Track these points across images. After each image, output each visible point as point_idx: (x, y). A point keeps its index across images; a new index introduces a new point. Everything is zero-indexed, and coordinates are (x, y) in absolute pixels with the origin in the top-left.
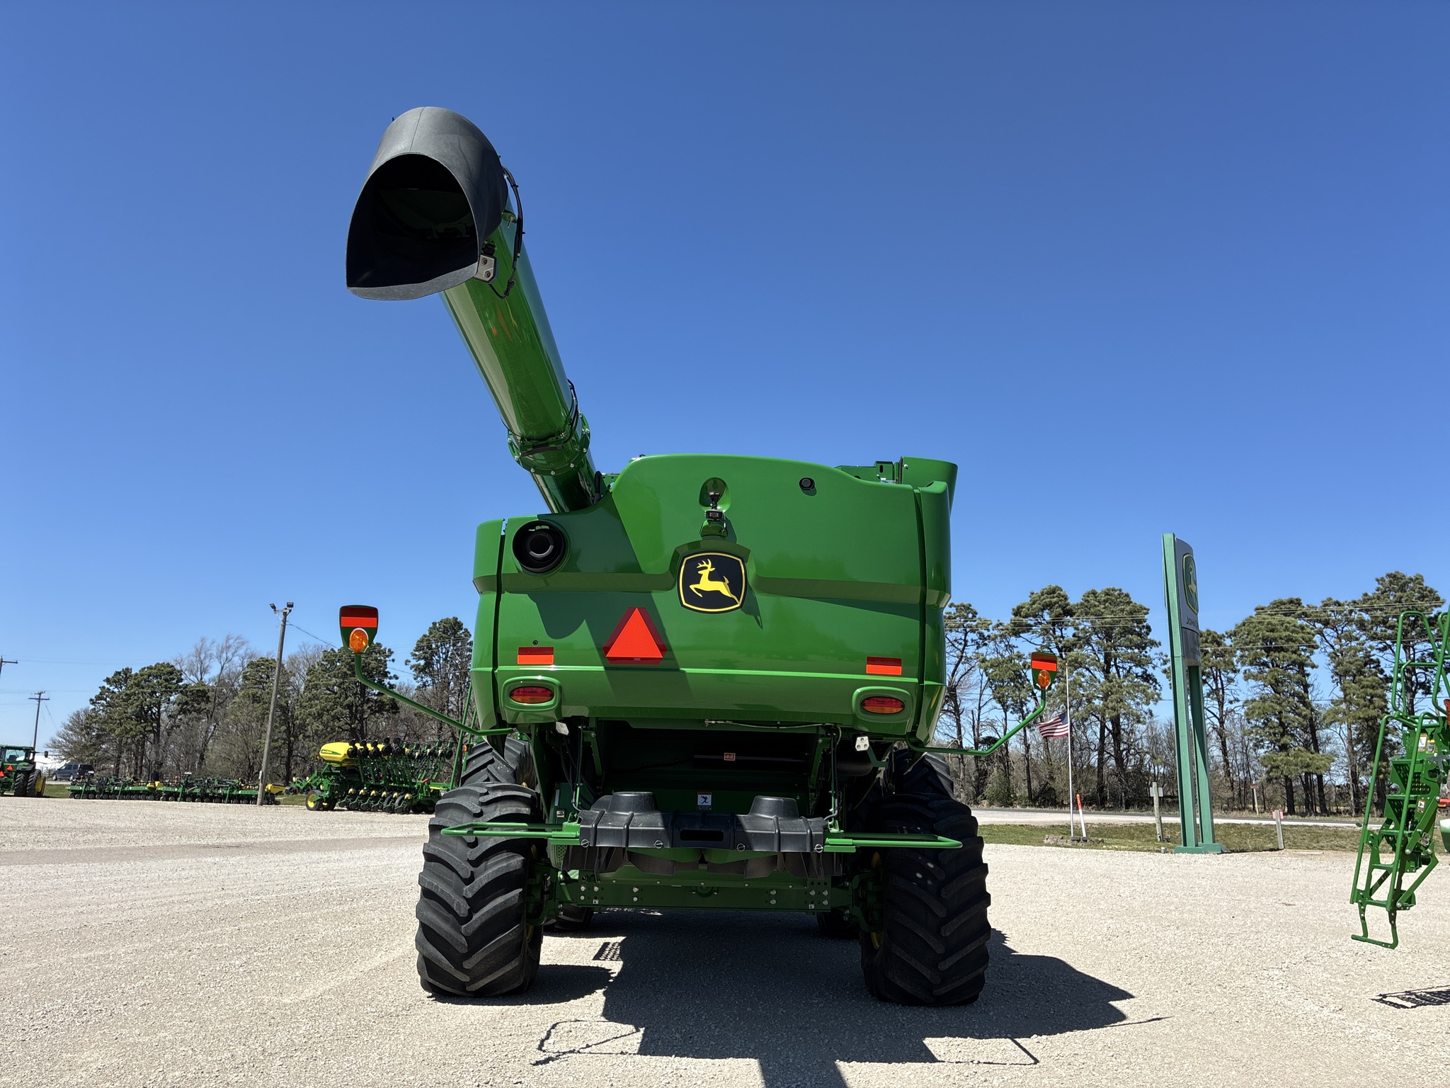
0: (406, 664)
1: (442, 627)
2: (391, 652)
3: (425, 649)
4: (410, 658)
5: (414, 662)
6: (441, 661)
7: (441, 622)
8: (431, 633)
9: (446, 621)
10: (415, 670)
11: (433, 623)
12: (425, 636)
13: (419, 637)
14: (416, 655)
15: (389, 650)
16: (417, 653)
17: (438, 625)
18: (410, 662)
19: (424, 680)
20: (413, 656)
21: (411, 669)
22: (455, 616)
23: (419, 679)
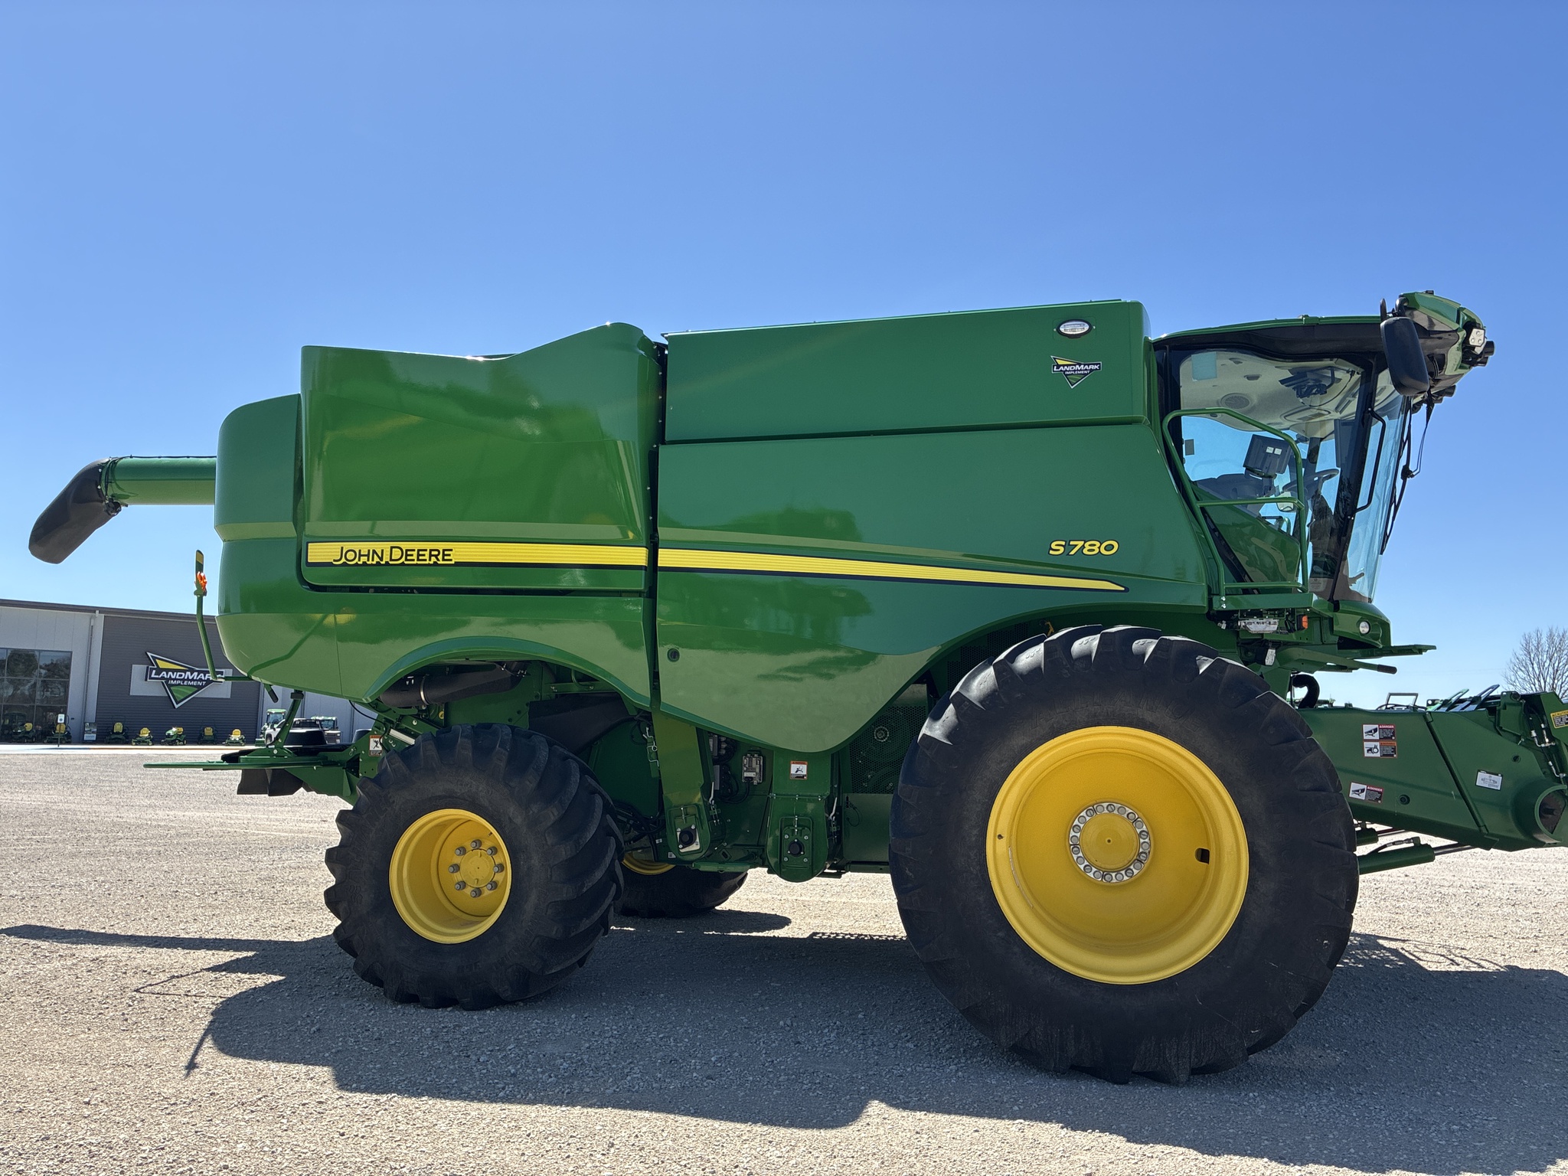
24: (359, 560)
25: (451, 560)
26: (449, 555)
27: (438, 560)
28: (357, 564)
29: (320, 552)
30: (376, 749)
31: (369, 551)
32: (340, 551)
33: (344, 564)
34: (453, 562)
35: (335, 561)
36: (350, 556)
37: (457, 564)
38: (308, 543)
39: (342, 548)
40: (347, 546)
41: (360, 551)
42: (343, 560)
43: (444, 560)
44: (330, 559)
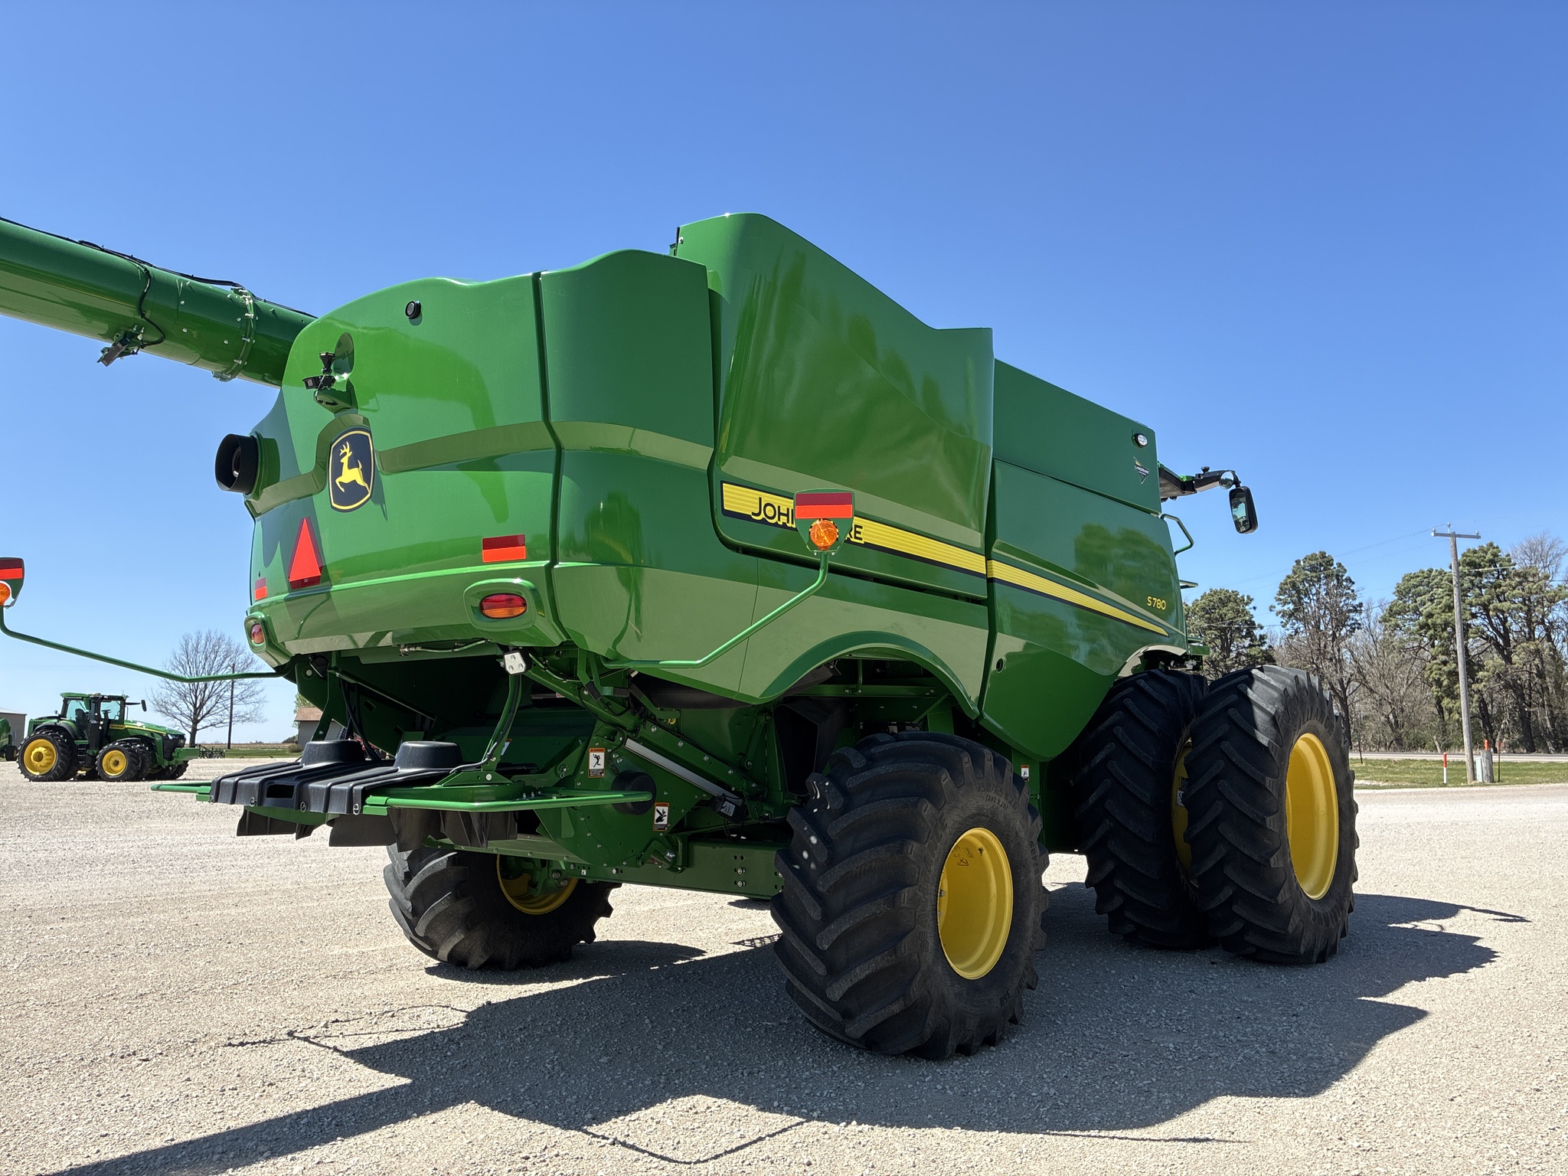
0: (1271, 610)
1: (1307, 565)
2: (1250, 600)
3: (1293, 590)
4: (1275, 603)
5: (1279, 608)
6: (1312, 604)
7: (1306, 558)
8: (1294, 572)
9: (1313, 557)
10: (1283, 616)
11: (1296, 561)
12: (1289, 577)
13: (1282, 579)
14: (1280, 600)
15: (1248, 597)
16: (1282, 597)
17: (1302, 563)
18: (1274, 607)
19: (1295, 627)
20: (1277, 600)
21: (1277, 615)
22: (1322, 551)
23: (1288, 626)
24: (779, 520)
25: (861, 539)
26: (859, 533)
27: (851, 537)
28: (776, 524)
29: (738, 499)
30: (597, 767)
31: (788, 509)
32: (758, 501)
33: (763, 521)
34: (862, 542)
35: (753, 514)
36: (770, 511)
37: (867, 545)
38: (722, 482)
39: (760, 499)
40: (767, 498)
41: (779, 507)
42: (762, 516)
43: (856, 538)
44: (749, 511)
